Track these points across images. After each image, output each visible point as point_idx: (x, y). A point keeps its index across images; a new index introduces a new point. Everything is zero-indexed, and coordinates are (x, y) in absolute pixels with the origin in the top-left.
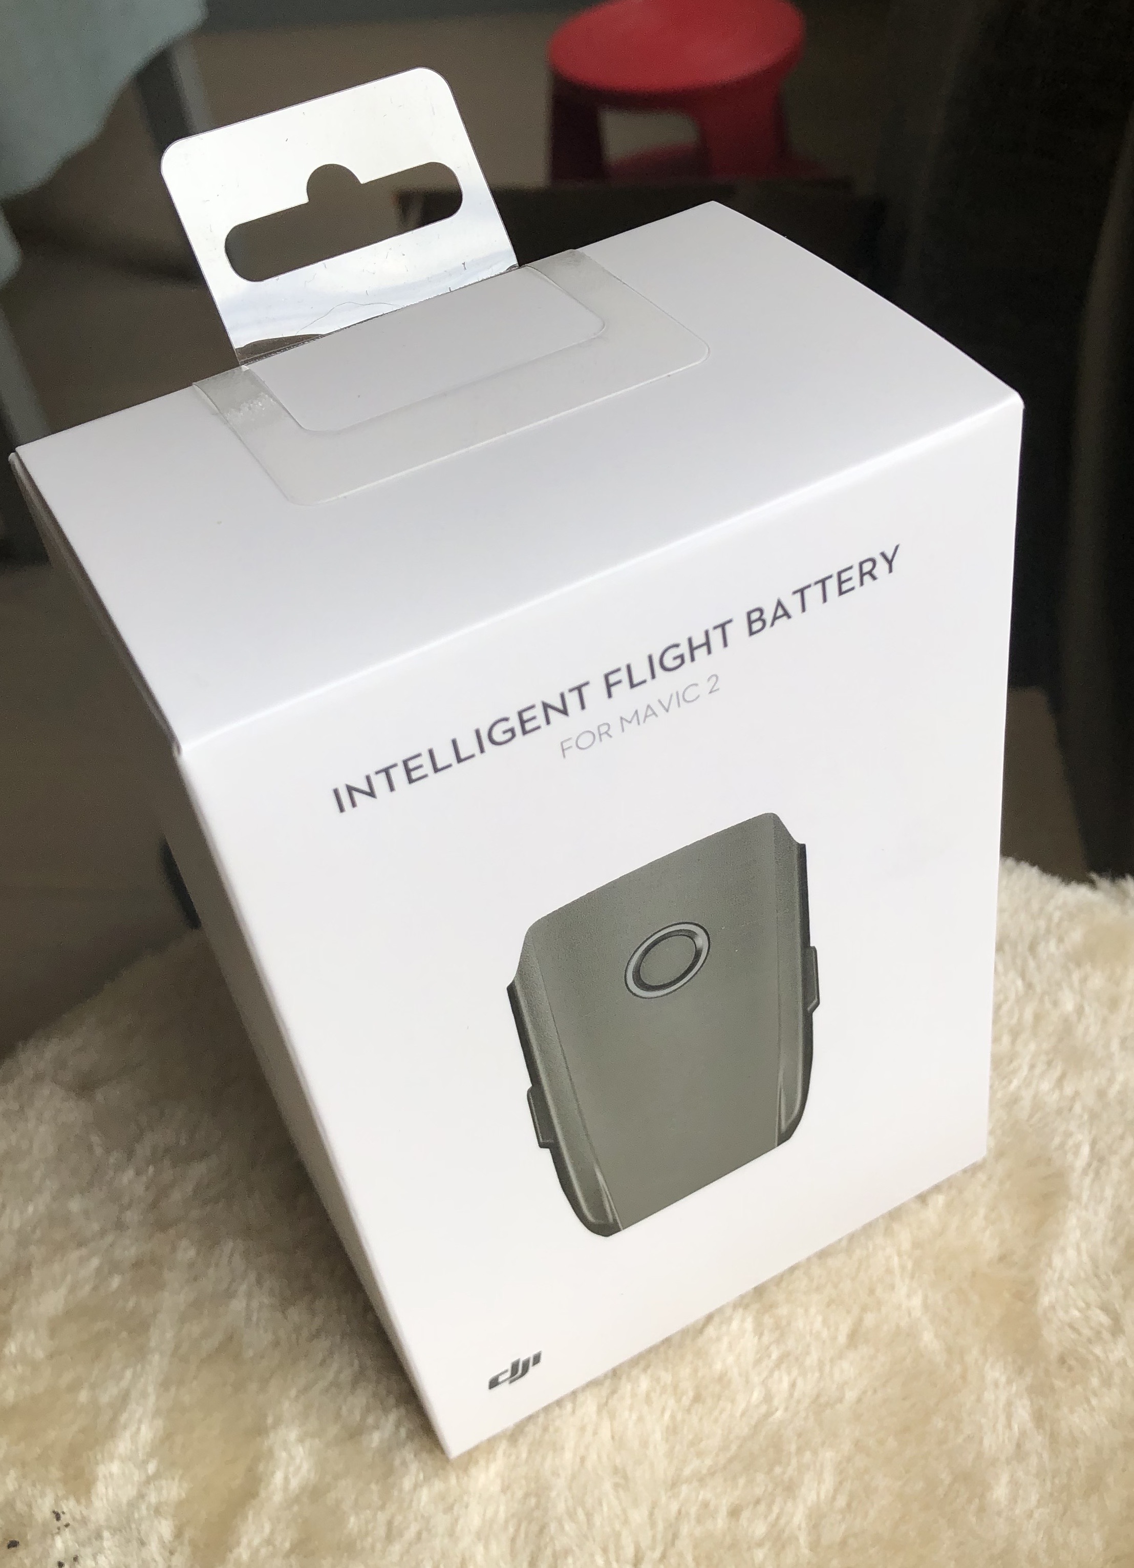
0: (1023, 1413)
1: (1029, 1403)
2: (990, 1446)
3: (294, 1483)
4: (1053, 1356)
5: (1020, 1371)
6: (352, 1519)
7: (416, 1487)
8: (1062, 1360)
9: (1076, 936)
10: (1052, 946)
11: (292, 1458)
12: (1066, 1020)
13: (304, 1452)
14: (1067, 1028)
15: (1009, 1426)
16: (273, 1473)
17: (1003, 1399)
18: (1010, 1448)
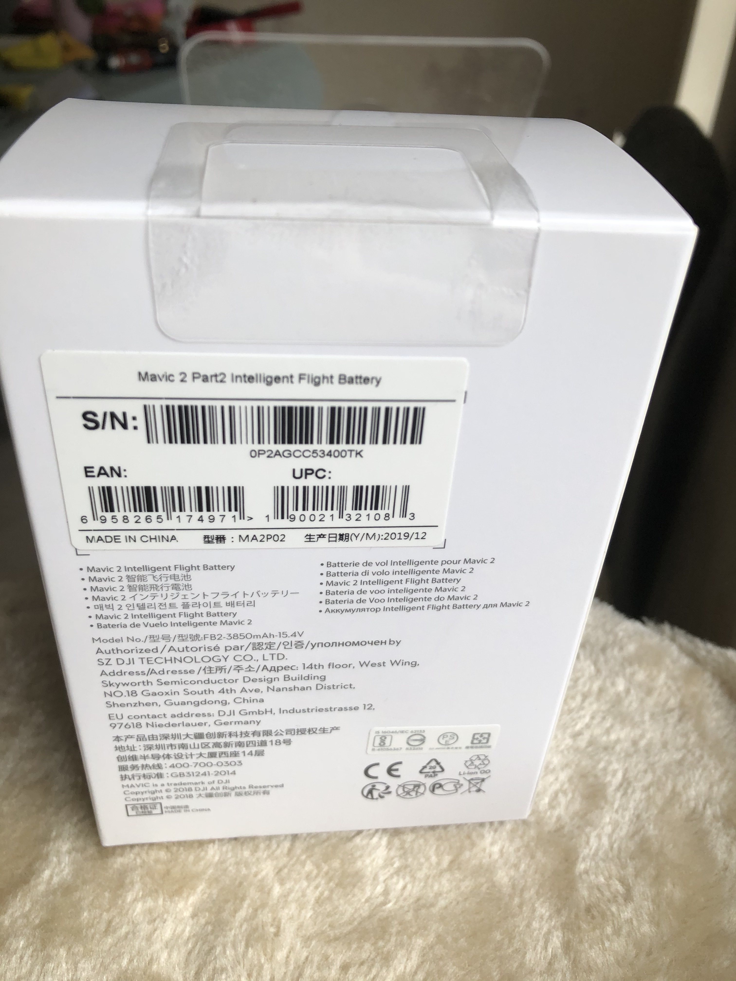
0: (556, 941)
1: (562, 935)
2: (530, 960)
3: (56, 880)
4: (583, 905)
5: (558, 912)
6: (85, 914)
7: (135, 900)
8: (588, 910)
9: (631, 648)
10: (616, 651)
11: (59, 863)
12: (618, 695)
13: (69, 861)
14: (618, 700)
15: (546, 948)
16: (45, 870)
17: (545, 929)
18: (544, 964)
